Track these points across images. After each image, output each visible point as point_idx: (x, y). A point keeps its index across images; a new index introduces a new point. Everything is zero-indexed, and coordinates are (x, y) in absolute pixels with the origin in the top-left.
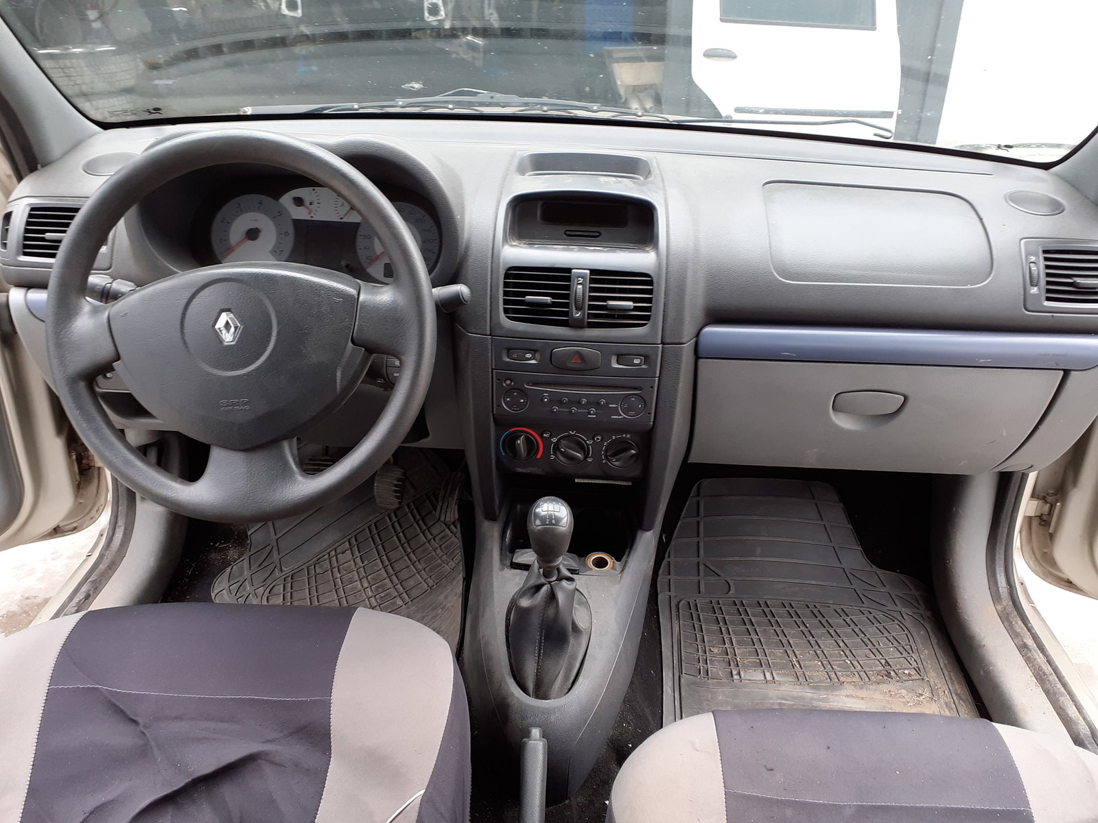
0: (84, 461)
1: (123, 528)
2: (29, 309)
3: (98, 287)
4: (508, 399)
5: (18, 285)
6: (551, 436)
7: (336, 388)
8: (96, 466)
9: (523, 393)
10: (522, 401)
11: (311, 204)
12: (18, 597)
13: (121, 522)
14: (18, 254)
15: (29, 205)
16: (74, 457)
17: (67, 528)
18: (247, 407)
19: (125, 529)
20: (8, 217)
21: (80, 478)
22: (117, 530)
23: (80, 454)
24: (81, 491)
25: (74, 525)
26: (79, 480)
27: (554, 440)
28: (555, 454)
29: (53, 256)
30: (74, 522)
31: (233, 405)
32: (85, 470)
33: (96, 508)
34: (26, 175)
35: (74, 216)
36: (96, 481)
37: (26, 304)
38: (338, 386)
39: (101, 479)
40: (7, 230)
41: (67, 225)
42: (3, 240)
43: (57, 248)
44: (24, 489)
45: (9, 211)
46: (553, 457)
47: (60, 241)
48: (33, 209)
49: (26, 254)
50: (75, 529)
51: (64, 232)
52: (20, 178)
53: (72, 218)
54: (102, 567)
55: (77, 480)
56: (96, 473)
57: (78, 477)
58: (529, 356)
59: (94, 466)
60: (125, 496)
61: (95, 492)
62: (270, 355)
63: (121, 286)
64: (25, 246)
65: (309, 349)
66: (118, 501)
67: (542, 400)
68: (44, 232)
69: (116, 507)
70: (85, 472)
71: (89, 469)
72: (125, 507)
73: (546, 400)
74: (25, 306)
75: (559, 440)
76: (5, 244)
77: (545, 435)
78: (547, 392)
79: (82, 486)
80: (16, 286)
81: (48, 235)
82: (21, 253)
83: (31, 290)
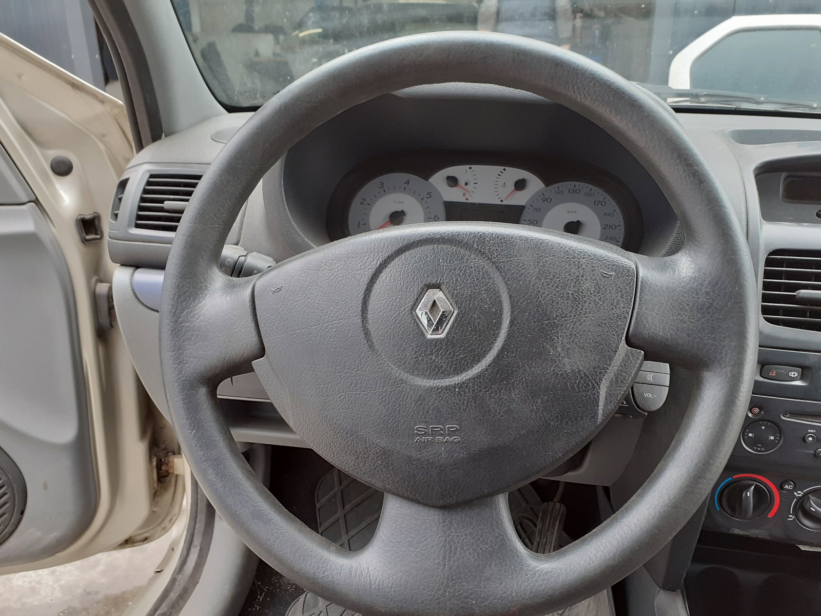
0: (164, 468)
1: (198, 548)
2: (135, 293)
3: (230, 260)
4: (750, 435)
5: (124, 265)
6: (795, 489)
7: (596, 414)
8: (175, 473)
9: (778, 427)
10: (772, 438)
11: (466, 184)
12: (79, 591)
13: (197, 542)
14: (129, 226)
15: (148, 171)
16: (155, 463)
17: (138, 538)
18: (456, 438)
19: (201, 550)
20: (123, 185)
21: (158, 485)
22: (192, 550)
23: (161, 460)
24: (156, 498)
25: (146, 535)
26: (156, 488)
27: (799, 494)
28: (795, 513)
29: (173, 229)
30: (145, 532)
31: (434, 433)
32: (164, 477)
33: (169, 518)
34: (147, 145)
35: (197, 184)
36: (172, 489)
37: (132, 285)
38: (600, 412)
39: (177, 486)
40: (120, 199)
41: (190, 194)
42: (113, 210)
43: (178, 220)
44: (100, 497)
45: (124, 177)
46: (792, 517)
47: (182, 212)
48: (152, 176)
49: (138, 226)
50: (146, 540)
51: (187, 200)
52: (140, 146)
53: (194, 185)
54: (173, 595)
55: (154, 488)
56: (173, 480)
57: (156, 485)
58: (793, 374)
59: (173, 473)
60: (204, 511)
61: (170, 499)
62: (498, 356)
63: (255, 260)
64: (139, 217)
65: (559, 349)
66: (196, 517)
67: (804, 440)
68: (162, 201)
69: (193, 523)
70: (162, 479)
71: (167, 476)
72: (203, 523)
73: (810, 439)
74: (130, 289)
75: (806, 495)
76: (116, 215)
77: (786, 487)
78: (813, 427)
79: (157, 494)
80: (122, 265)
81: (168, 204)
82: (134, 224)
83: (139, 270)
